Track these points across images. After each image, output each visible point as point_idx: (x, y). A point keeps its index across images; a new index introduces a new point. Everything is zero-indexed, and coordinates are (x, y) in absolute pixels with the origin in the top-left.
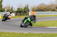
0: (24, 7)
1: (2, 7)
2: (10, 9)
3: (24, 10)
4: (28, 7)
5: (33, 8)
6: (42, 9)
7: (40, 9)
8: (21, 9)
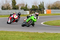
0: (39, 5)
1: (15, 5)
2: (25, 6)
3: (39, 8)
4: (43, 5)
5: (48, 6)
6: (57, 7)
7: (56, 7)
8: (36, 7)
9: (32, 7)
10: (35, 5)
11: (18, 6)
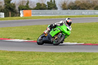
0: (48, 2)
1: (10, 2)
2: (25, 4)
3: (49, 7)
4: (54, 2)
5: (63, 3)
6: (78, 5)
7: (76, 6)
8: (43, 5)
9: (36, 6)
10: (41, 3)
11: (14, 4)
